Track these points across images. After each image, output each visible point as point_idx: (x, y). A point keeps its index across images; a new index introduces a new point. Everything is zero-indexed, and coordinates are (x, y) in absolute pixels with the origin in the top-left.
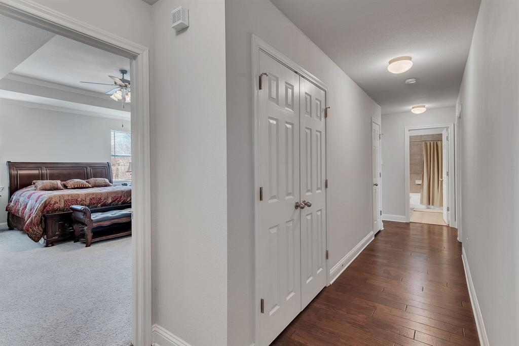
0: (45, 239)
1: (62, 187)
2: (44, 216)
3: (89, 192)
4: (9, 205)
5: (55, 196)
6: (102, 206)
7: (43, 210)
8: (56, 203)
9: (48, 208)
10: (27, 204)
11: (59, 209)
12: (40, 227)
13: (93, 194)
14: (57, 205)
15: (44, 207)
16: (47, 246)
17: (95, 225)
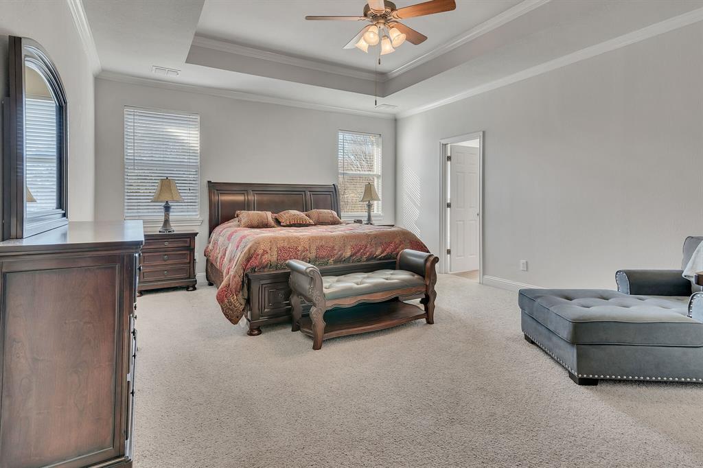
0: (248, 320)
1: (273, 223)
2: (247, 275)
3: (314, 235)
4: (207, 247)
5: (264, 239)
6: (336, 262)
7: (246, 266)
8: (265, 252)
9: (254, 262)
10: (226, 250)
11: (269, 265)
12: (240, 296)
13: (321, 238)
14: (266, 256)
15: (248, 259)
16: (250, 334)
17: (330, 305)
